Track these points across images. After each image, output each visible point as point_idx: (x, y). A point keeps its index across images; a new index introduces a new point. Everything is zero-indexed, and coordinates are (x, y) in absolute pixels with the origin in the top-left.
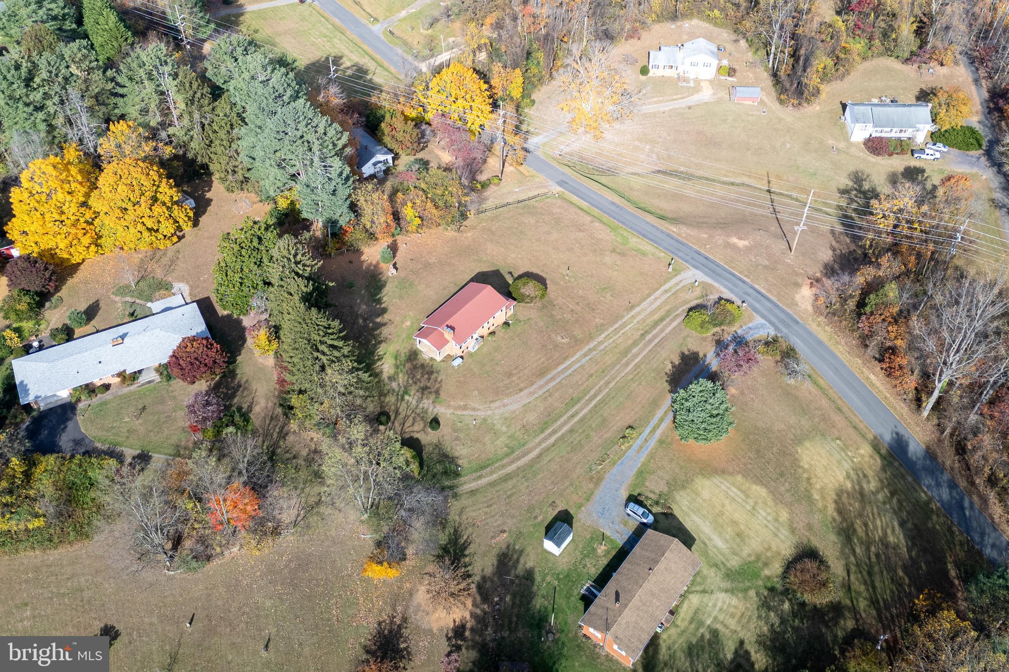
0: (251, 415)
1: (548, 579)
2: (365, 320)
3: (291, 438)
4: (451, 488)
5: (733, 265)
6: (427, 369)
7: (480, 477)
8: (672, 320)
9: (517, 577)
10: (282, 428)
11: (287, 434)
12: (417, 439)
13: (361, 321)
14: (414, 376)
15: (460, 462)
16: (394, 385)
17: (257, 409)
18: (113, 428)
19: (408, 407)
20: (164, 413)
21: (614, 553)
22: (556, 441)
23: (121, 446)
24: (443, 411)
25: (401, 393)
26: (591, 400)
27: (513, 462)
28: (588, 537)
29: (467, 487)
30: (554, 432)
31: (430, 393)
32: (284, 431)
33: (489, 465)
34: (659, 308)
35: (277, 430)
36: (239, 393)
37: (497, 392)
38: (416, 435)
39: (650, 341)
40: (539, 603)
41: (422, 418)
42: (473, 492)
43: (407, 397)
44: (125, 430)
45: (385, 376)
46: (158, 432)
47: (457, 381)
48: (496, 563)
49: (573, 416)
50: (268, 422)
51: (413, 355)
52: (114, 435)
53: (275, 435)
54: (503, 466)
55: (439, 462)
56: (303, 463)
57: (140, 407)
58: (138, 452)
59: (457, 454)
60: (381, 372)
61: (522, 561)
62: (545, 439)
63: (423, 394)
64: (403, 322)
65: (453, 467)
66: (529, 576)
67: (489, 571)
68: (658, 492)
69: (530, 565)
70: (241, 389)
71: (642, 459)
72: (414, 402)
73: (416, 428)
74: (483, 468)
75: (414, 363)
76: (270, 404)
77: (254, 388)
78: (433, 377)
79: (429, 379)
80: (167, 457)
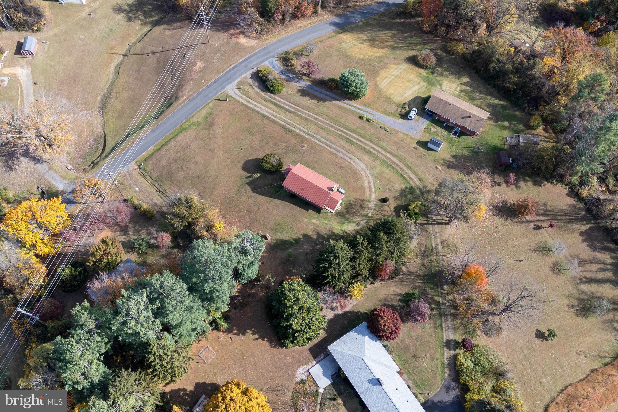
0: (403, 293)
1: (453, 150)
2: (317, 245)
3: (412, 269)
4: (420, 190)
5: (221, 70)
6: (349, 206)
7: (410, 178)
8: (275, 99)
9: (456, 161)
10: (406, 275)
11: (410, 272)
12: (394, 208)
13: (318, 247)
14: (354, 212)
15: (404, 187)
16: (363, 222)
17: (398, 291)
18: (433, 371)
19: (375, 214)
20: (415, 344)
21: (434, 125)
22: (379, 147)
23: (444, 361)
24: (374, 198)
25: (367, 218)
26: (347, 134)
27: (397, 165)
28: (428, 135)
29: (418, 182)
30: (373, 148)
31: (364, 204)
32: (409, 273)
33: (401, 175)
34: (265, 106)
35: (409, 277)
36: (390, 303)
37: (355, 173)
38: (392, 209)
39: (294, 108)
40: (466, 153)
41: (382, 207)
42: (420, 180)
43: (370, 215)
44: (433, 363)
45: (357, 228)
46: (429, 342)
47: (354, 191)
48: (453, 170)
49: (360, 141)
50: (405, 283)
51: (339, 214)
52: (437, 369)
53: (412, 277)
54: (401, 169)
55: (406, 197)
56: (426, 260)
57: (414, 360)
58: (445, 349)
59: (399, 189)
60: (355, 230)
61: (449, 160)
62: (379, 152)
63: (365, 208)
64: (314, 223)
65: (407, 190)
66: (454, 157)
67: (458, 172)
68: (396, 108)
69: (449, 156)
70: (387, 303)
71: (379, 113)
72: (372, 211)
73: (388, 209)
74: (404, 178)
75: (345, 213)
76: (393, 284)
77: (384, 296)
78: (353, 203)
79: (355, 205)
80: (444, 331)
